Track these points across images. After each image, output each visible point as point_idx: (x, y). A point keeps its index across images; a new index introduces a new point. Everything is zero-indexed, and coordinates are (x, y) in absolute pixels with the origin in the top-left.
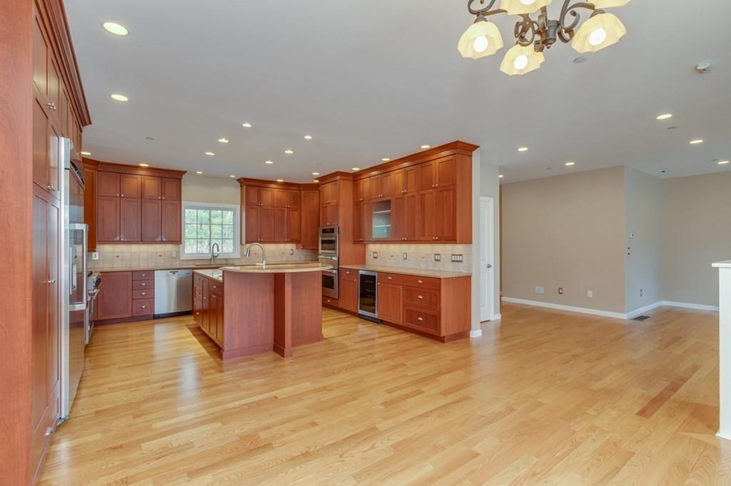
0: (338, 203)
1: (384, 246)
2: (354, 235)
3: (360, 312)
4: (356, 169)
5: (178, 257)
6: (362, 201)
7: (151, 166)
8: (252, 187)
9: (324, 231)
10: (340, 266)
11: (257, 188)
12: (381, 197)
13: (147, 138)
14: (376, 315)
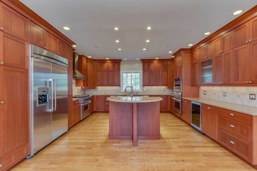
0: (181, 65)
1: (210, 88)
2: (191, 82)
3: (192, 124)
4: (191, 45)
5: (120, 91)
6: (195, 62)
7: (110, 59)
8: (146, 62)
9: (176, 80)
10: (182, 98)
11: (148, 63)
12: (206, 58)
13: (95, 46)
14: (200, 129)
